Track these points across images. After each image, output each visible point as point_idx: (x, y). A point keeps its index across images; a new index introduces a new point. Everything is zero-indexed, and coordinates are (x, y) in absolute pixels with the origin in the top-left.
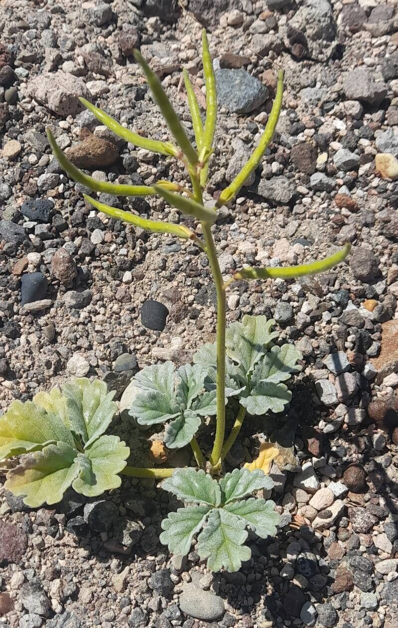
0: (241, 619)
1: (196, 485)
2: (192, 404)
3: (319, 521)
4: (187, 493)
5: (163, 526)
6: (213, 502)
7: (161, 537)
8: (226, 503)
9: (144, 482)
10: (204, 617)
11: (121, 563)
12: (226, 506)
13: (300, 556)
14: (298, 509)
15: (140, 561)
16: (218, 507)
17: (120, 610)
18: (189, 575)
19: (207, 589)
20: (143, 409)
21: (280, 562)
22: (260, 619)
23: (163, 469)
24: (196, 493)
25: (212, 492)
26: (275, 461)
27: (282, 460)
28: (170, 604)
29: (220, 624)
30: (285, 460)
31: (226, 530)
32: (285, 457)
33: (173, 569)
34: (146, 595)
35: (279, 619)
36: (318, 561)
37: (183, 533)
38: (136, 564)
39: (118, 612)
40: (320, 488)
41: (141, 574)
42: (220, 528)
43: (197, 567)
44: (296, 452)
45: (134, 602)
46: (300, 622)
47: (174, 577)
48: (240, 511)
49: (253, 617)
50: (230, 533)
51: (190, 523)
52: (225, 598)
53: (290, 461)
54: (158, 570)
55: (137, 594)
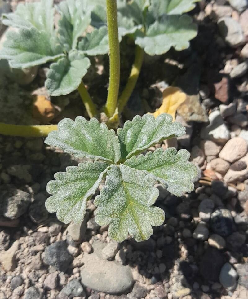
0: (154, 289)
1: (88, 136)
2: (78, 44)
3: (232, 174)
4: (77, 148)
5: (49, 189)
6: (111, 157)
7: (47, 203)
8: (127, 157)
9: (30, 145)
10: (111, 291)
11: (8, 238)
12: (128, 161)
13: (214, 214)
14: (207, 163)
15: (31, 234)
16: (118, 163)
17: (12, 291)
18: (90, 245)
19: (112, 259)
20: (16, 51)
21: (192, 221)
22: (174, 287)
23: (49, 126)
24: (89, 147)
25: (109, 145)
26: (179, 112)
27: (186, 110)
28: (70, 279)
29: (130, 296)
30: (191, 109)
31: (129, 188)
32: (190, 106)
33: (70, 240)
34: (40, 272)
35: (196, 286)
36: (233, 218)
37: (75, 197)
38: (27, 238)
39: (10, 293)
40: (230, 138)
41: (33, 249)
42: (121, 188)
43: (98, 236)
44: (201, 100)
45: (27, 281)
46: (220, 287)
47: (72, 249)
48: (145, 165)
49: (166, 285)
50: (135, 193)
51: (83, 184)
52: (133, 266)
53: (196, 110)
54: (53, 242)
55: (30, 271)
